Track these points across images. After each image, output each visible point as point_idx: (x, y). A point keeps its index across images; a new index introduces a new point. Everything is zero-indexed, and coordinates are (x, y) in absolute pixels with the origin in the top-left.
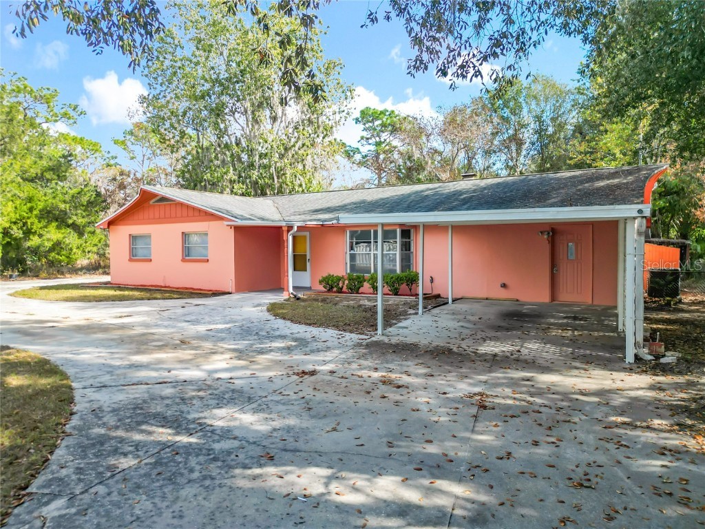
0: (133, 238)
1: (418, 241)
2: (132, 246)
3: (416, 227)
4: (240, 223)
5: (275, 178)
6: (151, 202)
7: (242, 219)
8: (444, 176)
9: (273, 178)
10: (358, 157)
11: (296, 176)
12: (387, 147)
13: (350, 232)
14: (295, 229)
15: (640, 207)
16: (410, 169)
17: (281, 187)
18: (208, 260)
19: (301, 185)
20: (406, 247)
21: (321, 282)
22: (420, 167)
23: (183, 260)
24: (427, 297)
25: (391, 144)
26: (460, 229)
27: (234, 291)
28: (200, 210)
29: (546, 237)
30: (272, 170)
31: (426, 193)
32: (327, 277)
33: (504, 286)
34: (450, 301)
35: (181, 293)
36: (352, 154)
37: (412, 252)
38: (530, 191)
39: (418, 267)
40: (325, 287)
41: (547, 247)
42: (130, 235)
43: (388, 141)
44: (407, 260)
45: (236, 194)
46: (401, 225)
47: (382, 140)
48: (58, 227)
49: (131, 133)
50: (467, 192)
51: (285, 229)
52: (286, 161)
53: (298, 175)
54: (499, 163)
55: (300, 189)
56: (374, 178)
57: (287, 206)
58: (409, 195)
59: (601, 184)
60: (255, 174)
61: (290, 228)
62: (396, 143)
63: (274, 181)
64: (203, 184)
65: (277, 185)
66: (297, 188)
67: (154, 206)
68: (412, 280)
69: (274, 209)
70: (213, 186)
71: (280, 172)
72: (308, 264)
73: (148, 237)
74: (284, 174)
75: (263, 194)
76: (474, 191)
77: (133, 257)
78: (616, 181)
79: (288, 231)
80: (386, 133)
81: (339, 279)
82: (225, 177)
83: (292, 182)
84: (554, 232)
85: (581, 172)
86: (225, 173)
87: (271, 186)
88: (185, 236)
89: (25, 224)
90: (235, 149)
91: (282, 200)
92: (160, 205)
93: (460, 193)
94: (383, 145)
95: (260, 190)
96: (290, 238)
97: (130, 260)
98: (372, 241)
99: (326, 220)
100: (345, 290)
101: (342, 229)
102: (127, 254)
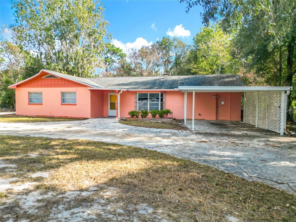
0: (30, 94)
2: (29, 98)
6: (43, 77)
7: (97, 87)
13: (139, 94)
14: (121, 91)
18: (76, 104)
20: (162, 100)
21: (129, 114)
23: (62, 104)
27: (90, 118)
28: (72, 82)
29: (215, 97)
30: (79, 66)
32: (131, 112)
33: (200, 115)
37: (164, 102)
40: (130, 116)
41: (215, 101)
42: (28, 92)
44: (162, 106)
46: (161, 92)
51: (117, 92)
67: (45, 79)
73: (41, 93)
77: (30, 102)
78: (231, 79)
81: (137, 112)
84: (218, 96)
88: (63, 94)
92: (48, 79)
96: (119, 95)
97: (29, 104)
98: (149, 97)
99: (129, 89)
100: (140, 116)
101: (135, 93)
102: (27, 101)
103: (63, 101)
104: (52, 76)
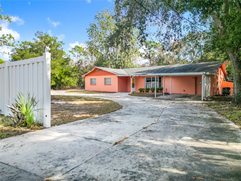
0: (91, 79)
1: (163, 80)
2: (91, 81)
3: (162, 76)
4: (120, 76)
5: (123, 63)
8: (170, 62)
9: (122, 63)
10: (144, 56)
11: (128, 63)
12: (153, 53)
13: (146, 78)
14: (133, 77)
15: (203, 72)
16: (160, 60)
17: (124, 66)
18: (111, 85)
19: (129, 65)
20: (160, 81)
21: (139, 90)
22: (163, 60)
23: (104, 85)
24: (165, 93)
25: (154, 52)
26: (173, 77)
27: (117, 92)
28: (109, 73)
29: (194, 79)
30: (122, 61)
31: (166, 68)
32: (140, 89)
33: (184, 91)
34: (171, 94)
35: (105, 92)
36: (142, 55)
37: (162, 83)
38: (191, 68)
39: (163, 86)
40: (140, 91)
41: (194, 82)
43: (153, 50)
44: (160, 85)
45: (112, 68)
46: (159, 76)
47: (151, 50)
48: (68, 77)
49: (74, 49)
50: (176, 68)
51: (131, 77)
52: (126, 59)
53: (129, 62)
54: (188, 58)
55: (129, 66)
56: (149, 62)
57: (128, 71)
58: (161, 68)
59: (209, 66)
60: (117, 62)
61: (132, 77)
62: (156, 51)
63: (122, 64)
64: (103, 65)
65: (123, 65)
66: (128, 66)
67: (97, 71)
68: (162, 89)
69: (125, 72)
70: (106, 66)
71: (124, 62)
72: (135, 86)
73: (95, 79)
74: (125, 62)
75: (119, 68)
76: (178, 68)
79: (131, 78)
80: (152, 48)
81: (144, 89)
82: (109, 63)
83: (127, 65)
84: (196, 78)
85: (205, 63)
86: (109, 62)
87: (121, 66)
88: (105, 79)
89: (61, 76)
90: (111, 55)
91: (127, 70)
93: (174, 68)
94: (152, 52)
95: (117, 67)
96: (132, 79)
97: (91, 85)
98: (152, 80)
99: (140, 75)
100: (145, 92)
101: (144, 77)
102: (90, 83)
103: (105, 83)
104: (100, 70)
